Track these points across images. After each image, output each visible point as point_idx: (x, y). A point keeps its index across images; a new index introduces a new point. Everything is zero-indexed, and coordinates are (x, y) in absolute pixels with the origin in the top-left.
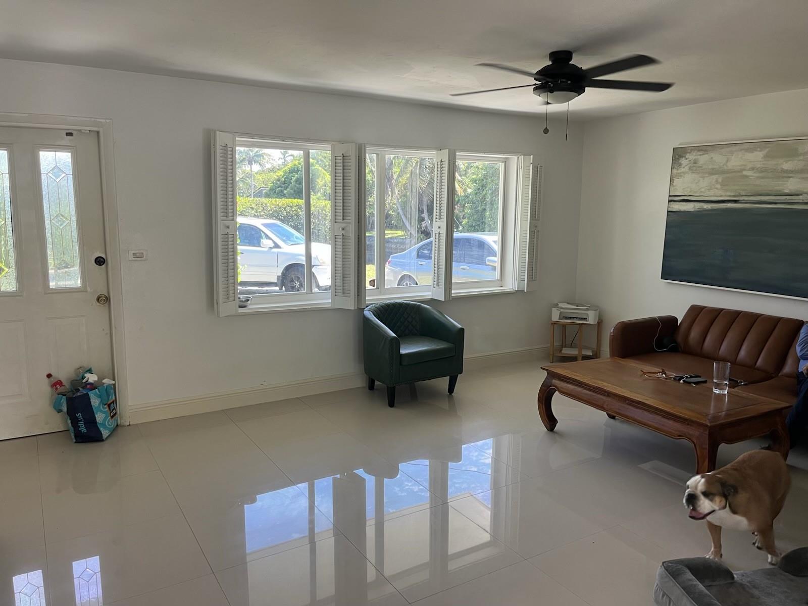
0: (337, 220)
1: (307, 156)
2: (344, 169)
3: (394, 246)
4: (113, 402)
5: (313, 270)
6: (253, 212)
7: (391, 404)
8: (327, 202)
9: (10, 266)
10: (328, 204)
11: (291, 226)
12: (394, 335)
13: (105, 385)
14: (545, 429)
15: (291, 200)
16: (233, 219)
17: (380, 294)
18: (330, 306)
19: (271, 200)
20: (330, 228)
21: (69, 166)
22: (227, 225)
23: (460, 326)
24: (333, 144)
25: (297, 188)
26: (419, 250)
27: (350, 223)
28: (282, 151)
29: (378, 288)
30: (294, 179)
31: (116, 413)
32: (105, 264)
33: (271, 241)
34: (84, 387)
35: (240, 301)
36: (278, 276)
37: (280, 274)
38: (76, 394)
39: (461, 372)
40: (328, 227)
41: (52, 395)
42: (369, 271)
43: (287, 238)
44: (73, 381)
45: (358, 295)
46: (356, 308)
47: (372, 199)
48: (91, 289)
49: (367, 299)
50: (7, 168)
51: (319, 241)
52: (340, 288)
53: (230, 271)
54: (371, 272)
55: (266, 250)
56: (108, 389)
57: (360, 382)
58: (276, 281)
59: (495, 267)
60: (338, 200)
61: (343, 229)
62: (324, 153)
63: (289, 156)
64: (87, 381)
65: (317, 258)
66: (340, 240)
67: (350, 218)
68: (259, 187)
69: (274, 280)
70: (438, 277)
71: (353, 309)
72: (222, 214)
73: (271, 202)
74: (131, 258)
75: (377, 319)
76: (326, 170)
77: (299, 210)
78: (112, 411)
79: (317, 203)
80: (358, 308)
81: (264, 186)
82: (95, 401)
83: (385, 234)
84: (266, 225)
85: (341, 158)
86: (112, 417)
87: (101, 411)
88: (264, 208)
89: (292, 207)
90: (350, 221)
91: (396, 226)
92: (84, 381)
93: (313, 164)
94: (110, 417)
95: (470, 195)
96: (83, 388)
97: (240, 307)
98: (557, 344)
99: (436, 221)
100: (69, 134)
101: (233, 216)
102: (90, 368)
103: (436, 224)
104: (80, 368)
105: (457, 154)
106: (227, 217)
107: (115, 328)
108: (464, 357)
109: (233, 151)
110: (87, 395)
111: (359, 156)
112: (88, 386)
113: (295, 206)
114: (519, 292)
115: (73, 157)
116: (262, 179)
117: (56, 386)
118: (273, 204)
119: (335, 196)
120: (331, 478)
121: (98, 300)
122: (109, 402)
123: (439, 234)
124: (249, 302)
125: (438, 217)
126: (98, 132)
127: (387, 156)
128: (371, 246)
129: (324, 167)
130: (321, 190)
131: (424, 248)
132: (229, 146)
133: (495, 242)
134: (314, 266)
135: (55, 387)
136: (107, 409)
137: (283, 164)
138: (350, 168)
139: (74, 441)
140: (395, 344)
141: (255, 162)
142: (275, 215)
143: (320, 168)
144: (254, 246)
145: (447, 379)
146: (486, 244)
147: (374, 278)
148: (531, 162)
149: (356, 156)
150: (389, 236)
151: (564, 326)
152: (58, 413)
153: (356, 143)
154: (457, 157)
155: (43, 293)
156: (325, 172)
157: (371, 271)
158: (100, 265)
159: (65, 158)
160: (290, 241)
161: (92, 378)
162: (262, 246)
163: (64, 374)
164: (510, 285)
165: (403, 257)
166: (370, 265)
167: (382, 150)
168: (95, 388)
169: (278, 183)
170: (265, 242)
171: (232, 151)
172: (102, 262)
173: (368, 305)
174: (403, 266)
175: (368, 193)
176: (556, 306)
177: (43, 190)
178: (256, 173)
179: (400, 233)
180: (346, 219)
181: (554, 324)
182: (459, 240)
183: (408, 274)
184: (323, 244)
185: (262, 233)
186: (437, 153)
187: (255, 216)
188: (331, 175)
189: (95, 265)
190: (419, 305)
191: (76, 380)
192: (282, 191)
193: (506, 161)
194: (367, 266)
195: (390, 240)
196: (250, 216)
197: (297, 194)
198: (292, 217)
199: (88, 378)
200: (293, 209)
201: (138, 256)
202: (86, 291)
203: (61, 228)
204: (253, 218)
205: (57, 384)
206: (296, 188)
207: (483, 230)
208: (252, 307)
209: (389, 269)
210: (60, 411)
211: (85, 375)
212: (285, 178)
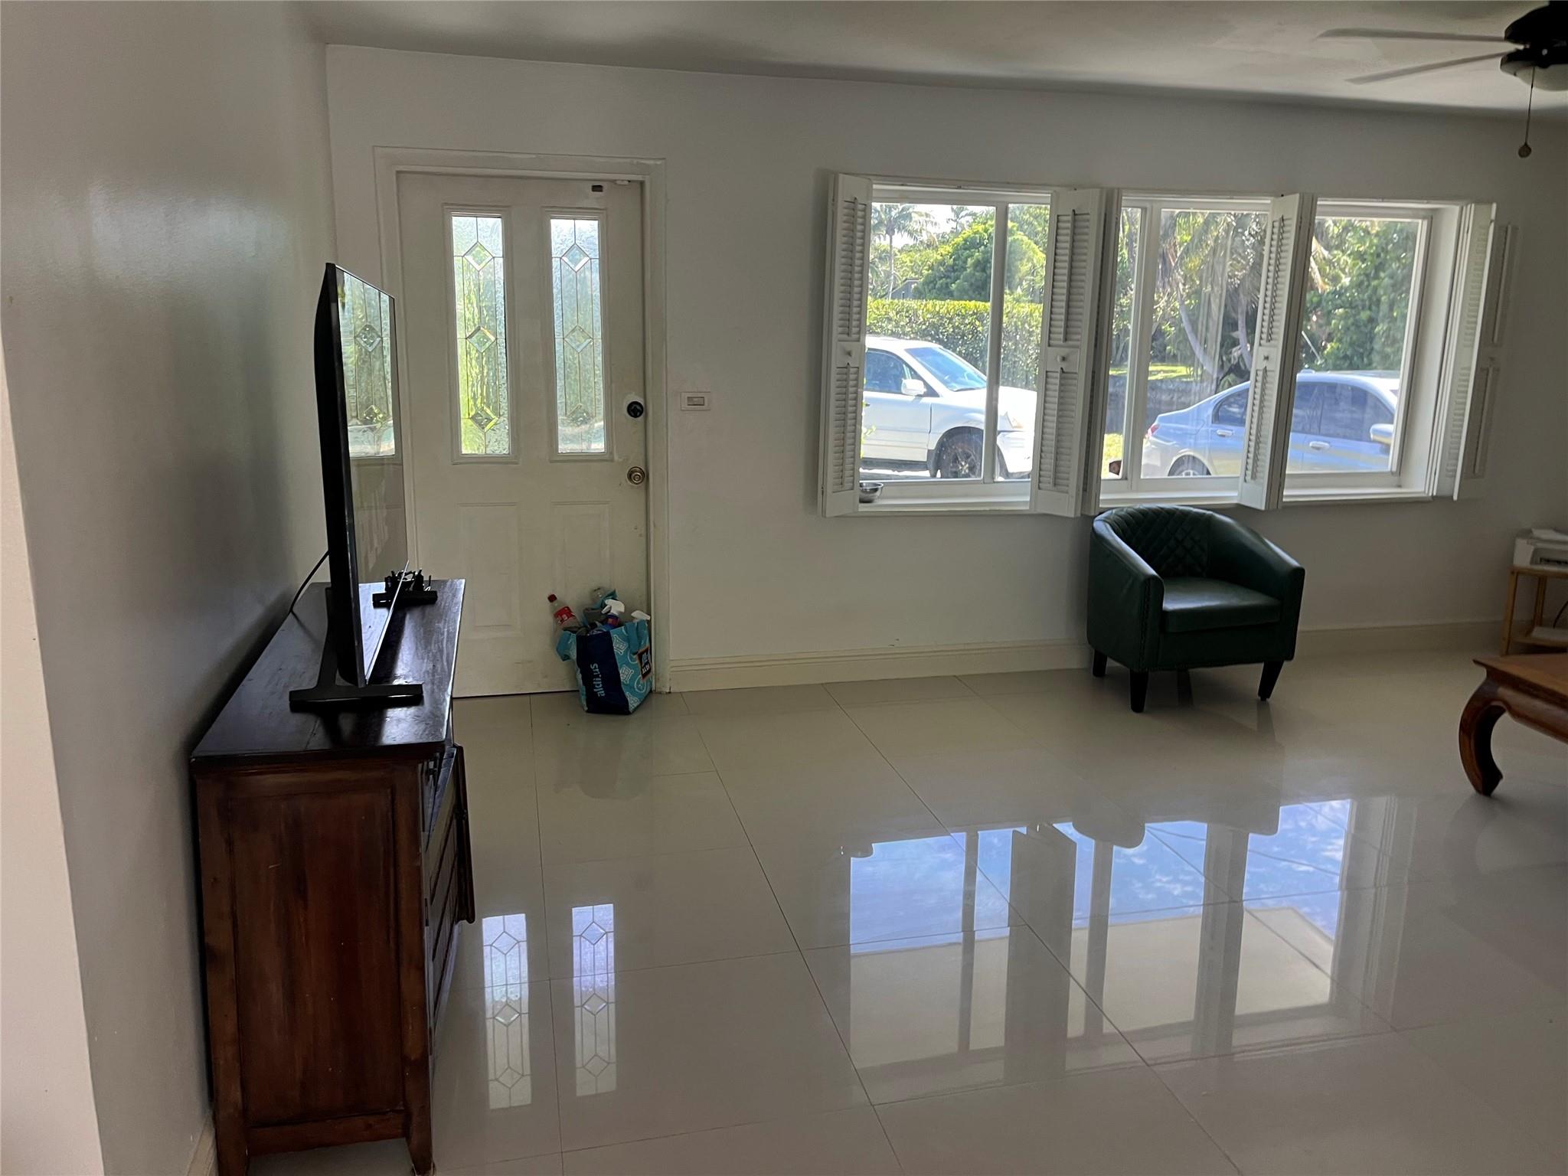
0: (1052, 342)
1: (1002, 216)
2: (1073, 241)
3: (1165, 397)
4: (646, 651)
5: (1000, 441)
6: (890, 327)
7: (1137, 707)
8: (1033, 306)
9: (501, 413)
10: (1037, 310)
11: (960, 353)
12: (1152, 572)
13: (636, 621)
14: (1471, 789)
15: (961, 302)
16: (859, 338)
17: (1131, 489)
18: (1028, 508)
19: (924, 302)
20: (1036, 358)
21: (594, 244)
22: (848, 349)
23: (1294, 563)
24: (1055, 191)
25: (976, 280)
26: (1219, 407)
27: (1077, 347)
28: (955, 207)
29: (1126, 479)
30: (970, 261)
31: (650, 670)
32: (642, 416)
33: (921, 383)
34: (604, 620)
35: (862, 491)
36: (929, 451)
37: (933, 446)
38: (591, 633)
39: (1290, 656)
40: (1033, 357)
41: (555, 631)
42: (1110, 445)
43: (950, 376)
44: (587, 609)
45: (1085, 490)
46: (1079, 515)
47: (1127, 299)
48: (620, 458)
49: (1101, 498)
50: (501, 248)
51: (1014, 385)
52: (1049, 473)
53: (848, 435)
54: (1113, 446)
55: (910, 399)
56: (639, 628)
57: (1077, 659)
58: (925, 460)
59: (1388, 446)
60: (1057, 301)
61: (1064, 359)
62: (1034, 209)
63: (966, 215)
64: (609, 611)
65: (1006, 416)
66: (1055, 382)
67: (1079, 337)
68: (904, 278)
69: (923, 458)
70: (1256, 460)
71: (1073, 516)
72: (840, 329)
73: (926, 306)
74: (685, 406)
75: (1119, 540)
76: (1036, 243)
77: (977, 323)
78: (645, 666)
79: (1013, 308)
80: (1082, 515)
81: (913, 275)
82: (619, 647)
83: (1147, 373)
84: (913, 352)
85: (1069, 218)
86: (644, 676)
87: (628, 664)
88: (910, 320)
89: (964, 317)
90: (1078, 343)
91: (1175, 356)
92: (604, 611)
93: (1011, 230)
94: (640, 676)
95: (1346, 290)
96: (601, 622)
97: (862, 501)
98: (1522, 615)
99: (1260, 345)
100: (597, 188)
101: (859, 333)
102: (612, 590)
103: (1259, 352)
104: (599, 589)
105: (1319, 203)
106: (848, 334)
107: (655, 526)
108: (1299, 628)
109: (867, 209)
110: (607, 635)
111: (1106, 215)
112: (610, 620)
113: (971, 315)
114: (1440, 500)
115: (601, 228)
116: (911, 262)
117: (561, 616)
118: (928, 310)
119: (1053, 294)
120: (1008, 832)
121: (630, 476)
122: (641, 651)
123: (1265, 370)
124: (878, 493)
125: (1264, 336)
126: (642, 183)
127: (1165, 212)
128: (1118, 397)
129: (1032, 235)
130: (1024, 283)
131: (1232, 403)
132: (860, 200)
133: (1394, 392)
134: (1000, 432)
135: (559, 618)
136: (637, 662)
137: (952, 232)
138: (1086, 237)
139: (586, 709)
140: (1153, 590)
141: (899, 229)
142: (931, 331)
143: (1025, 239)
144: (889, 392)
145: (1258, 669)
146: (1372, 396)
147: (1120, 457)
148: (1493, 216)
149: (1100, 215)
150: (1160, 376)
151: (1542, 580)
152: (564, 660)
153: (1102, 188)
154: (1318, 209)
155: (547, 459)
156: (1034, 246)
157: (1115, 447)
158: (636, 416)
159: (588, 229)
160: (956, 383)
161: (616, 607)
162: (903, 392)
163: (574, 597)
164: (1421, 484)
165: (1184, 419)
166: (1111, 435)
167: (1156, 201)
168: (620, 625)
169: (942, 269)
170: (912, 385)
171: (864, 210)
172: (638, 410)
173: (1102, 510)
174: (1182, 437)
175: (1118, 287)
176: (1527, 534)
177: (554, 285)
178: (899, 251)
179: (1182, 370)
180: (1071, 340)
181: (1517, 573)
182: (1309, 386)
183: (1192, 453)
184: (1020, 389)
185: (904, 366)
186: (1273, 201)
187: (893, 334)
188: (1046, 251)
189: (627, 415)
190: (1211, 517)
191: (593, 609)
192: (947, 286)
193: (1432, 218)
194: (1106, 436)
195: (1159, 385)
196: (885, 334)
197: (979, 290)
198: (962, 337)
199: (611, 608)
200: (967, 321)
201: (697, 402)
202: (612, 460)
203: (579, 350)
204: (891, 338)
205: (563, 613)
206: (973, 280)
207: (1367, 366)
208: (883, 503)
209: (1153, 443)
210: (566, 658)
211: (606, 602)
212: (954, 260)
